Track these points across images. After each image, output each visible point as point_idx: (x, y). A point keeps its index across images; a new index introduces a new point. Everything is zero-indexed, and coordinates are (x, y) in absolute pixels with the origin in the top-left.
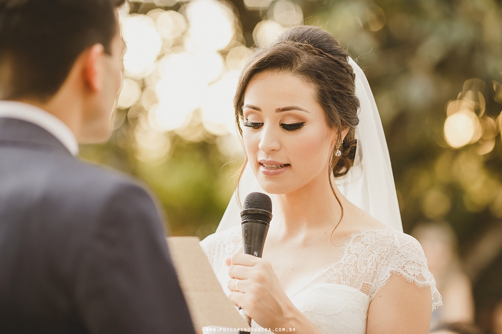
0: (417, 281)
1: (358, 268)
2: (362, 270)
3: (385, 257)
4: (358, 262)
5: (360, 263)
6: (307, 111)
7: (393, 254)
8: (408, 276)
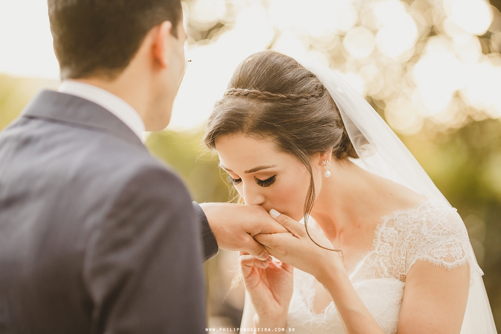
0: (445, 263)
1: (393, 259)
2: (396, 261)
3: (413, 246)
4: (393, 252)
5: (394, 253)
6: (273, 166)
7: (420, 242)
8: (434, 260)
